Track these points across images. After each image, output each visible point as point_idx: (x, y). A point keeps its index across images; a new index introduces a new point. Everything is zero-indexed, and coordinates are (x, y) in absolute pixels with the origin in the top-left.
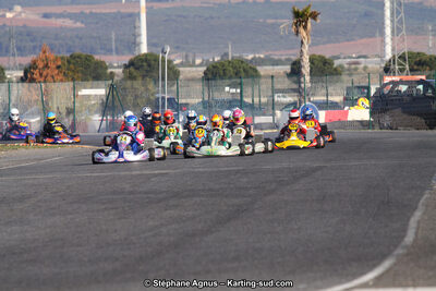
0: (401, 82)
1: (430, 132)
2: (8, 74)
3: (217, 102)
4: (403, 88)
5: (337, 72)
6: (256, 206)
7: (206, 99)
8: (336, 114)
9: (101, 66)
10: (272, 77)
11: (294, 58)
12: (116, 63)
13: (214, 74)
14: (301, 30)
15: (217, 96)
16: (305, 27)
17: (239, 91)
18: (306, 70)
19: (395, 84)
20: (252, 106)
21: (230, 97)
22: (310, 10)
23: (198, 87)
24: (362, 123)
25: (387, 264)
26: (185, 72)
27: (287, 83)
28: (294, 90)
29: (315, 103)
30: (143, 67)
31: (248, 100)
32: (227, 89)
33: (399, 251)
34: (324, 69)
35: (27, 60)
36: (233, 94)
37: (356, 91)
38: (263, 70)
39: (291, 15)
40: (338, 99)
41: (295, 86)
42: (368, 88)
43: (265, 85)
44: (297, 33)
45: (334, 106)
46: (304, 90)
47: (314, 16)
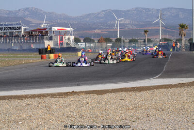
2: (95, 41)
5: (152, 41)
9: (111, 40)
12: (114, 39)
18: (146, 41)
23: (128, 44)
26: (126, 41)
27: (143, 43)
30: (118, 40)
34: (149, 41)
35: (99, 39)
38: (139, 41)
43: (139, 43)
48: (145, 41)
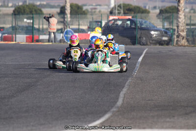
0: (119, 19)
1: (133, 46)
3: (20, 27)
4: (120, 23)
5: (84, 13)
6: (39, 84)
7: (14, 25)
8: (83, 36)
10: (50, 14)
11: (62, 5)
13: (18, 12)
15: (20, 24)
17: (31, 21)
18: (68, 11)
19: (115, 20)
20: (38, 30)
21: (27, 25)
23: (10, 19)
25: (107, 116)
27: (58, 18)
28: (61, 22)
29: (73, 29)
31: (36, 26)
32: (25, 20)
33: (114, 109)
36: (28, 23)
37: (94, 23)
38: (45, 11)
40: (85, 27)
41: (62, 20)
42: (101, 22)
45: (83, 31)
46: (67, 22)
48: (62, 12)
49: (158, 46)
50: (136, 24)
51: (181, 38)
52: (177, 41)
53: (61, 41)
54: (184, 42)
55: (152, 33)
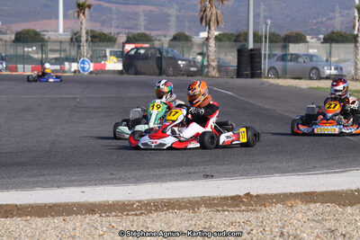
0: (142, 48)
4: (142, 51)
10: (61, 42)
11: (76, 31)
14: (81, 15)
16: (84, 13)
19: (138, 49)
22: (88, 3)
24: (114, 72)
39: (76, 5)
44: (79, 16)
47: (89, 7)
49: (185, 77)
50: (161, 53)
51: (211, 69)
52: (208, 72)
53: (75, 72)
54: (214, 73)
55: (180, 62)
